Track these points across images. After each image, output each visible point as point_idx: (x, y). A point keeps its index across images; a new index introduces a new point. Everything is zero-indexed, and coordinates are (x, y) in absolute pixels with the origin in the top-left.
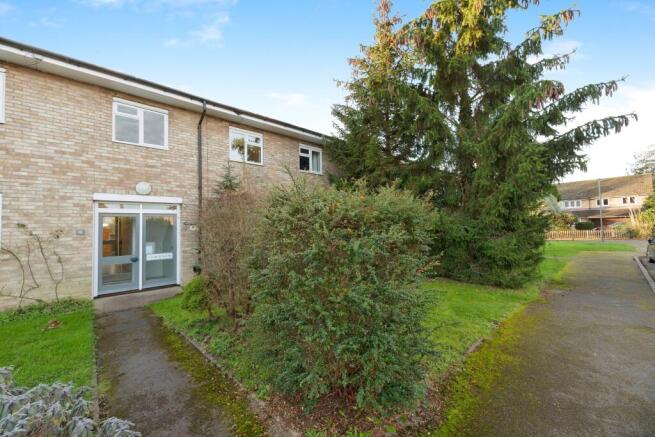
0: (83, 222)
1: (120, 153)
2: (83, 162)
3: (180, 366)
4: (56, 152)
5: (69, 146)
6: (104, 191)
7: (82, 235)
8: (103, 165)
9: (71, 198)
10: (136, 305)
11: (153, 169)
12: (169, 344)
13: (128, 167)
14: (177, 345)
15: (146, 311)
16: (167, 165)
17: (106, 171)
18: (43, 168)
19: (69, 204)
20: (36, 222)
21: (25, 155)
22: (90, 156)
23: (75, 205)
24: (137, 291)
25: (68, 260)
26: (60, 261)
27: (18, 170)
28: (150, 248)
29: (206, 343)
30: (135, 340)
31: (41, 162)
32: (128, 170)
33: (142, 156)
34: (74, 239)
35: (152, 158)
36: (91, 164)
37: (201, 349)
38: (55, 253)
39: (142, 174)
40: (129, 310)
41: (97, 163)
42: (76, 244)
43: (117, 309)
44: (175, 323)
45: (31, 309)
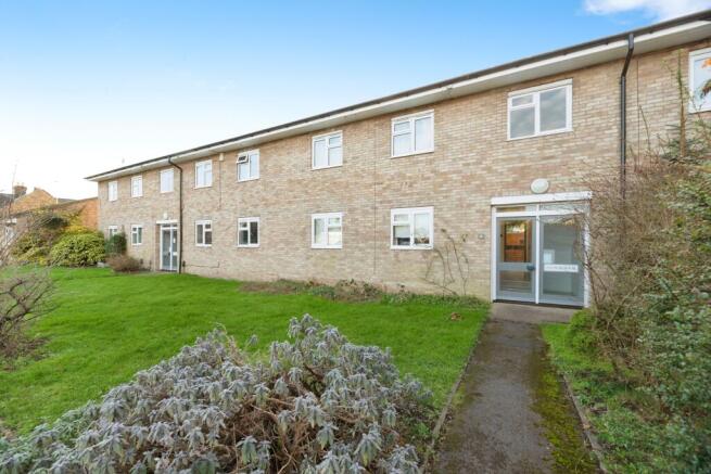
0: (484, 227)
1: (514, 152)
2: (483, 169)
3: (544, 426)
4: (464, 165)
5: (472, 157)
6: (500, 195)
7: (483, 239)
8: (499, 168)
9: (474, 205)
10: (528, 320)
11: (553, 161)
12: (541, 385)
13: (522, 165)
14: (552, 393)
15: (535, 330)
16: (570, 151)
17: (501, 174)
18: (456, 181)
19: (473, 210)
20: (453, 228)
21: (445, 173)
22: (487, 162)
23: (477, 211)
24: (533, 304)
25: (473, 262)
26: (467, 262)
27: (441, 186)
28: (548, 257)
29: (596, 413)
30: (510, 361)
31: (454, 176)
32: (523, 168)
33: (538, 149)
34: (477, 243)
35: (550, 147)
36: (489, 169)
37: (583, 418)
38: (463, 255)
39: (538, 170)
40: (519, 323)
41: (494, 168)
42: (478, 247)
43: (508, 318)
44: (561, 360)
45: (449, 299)
